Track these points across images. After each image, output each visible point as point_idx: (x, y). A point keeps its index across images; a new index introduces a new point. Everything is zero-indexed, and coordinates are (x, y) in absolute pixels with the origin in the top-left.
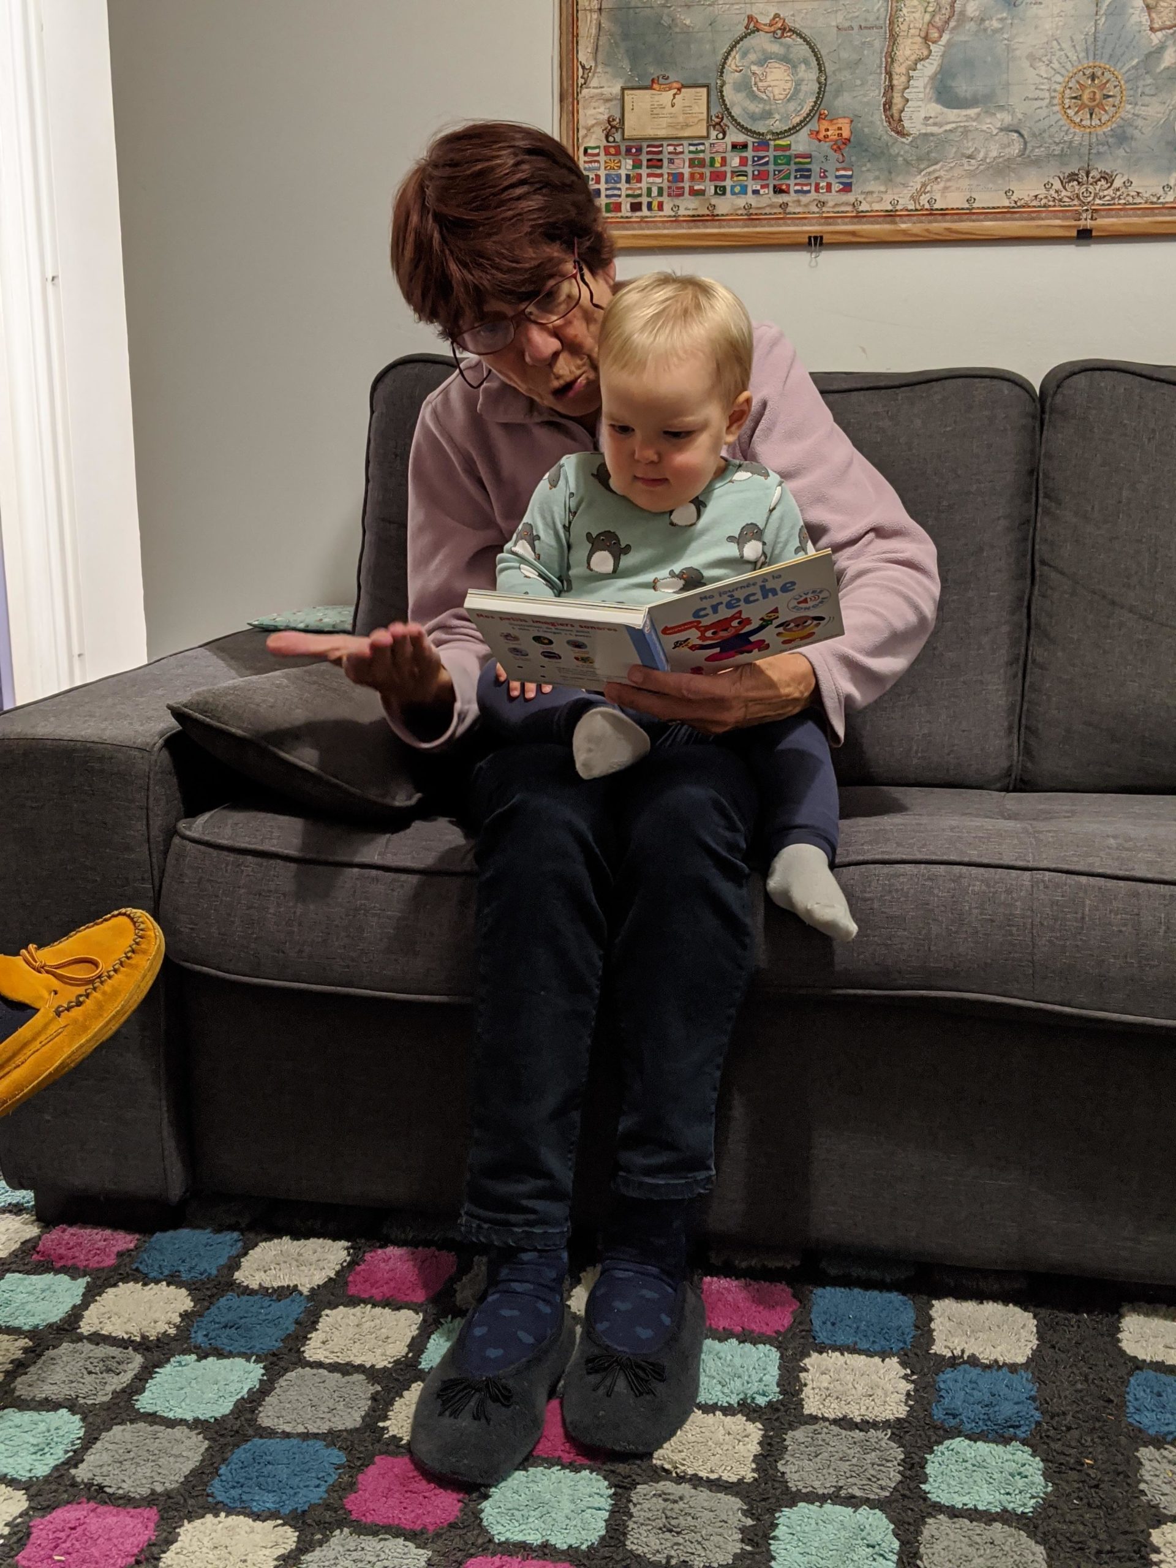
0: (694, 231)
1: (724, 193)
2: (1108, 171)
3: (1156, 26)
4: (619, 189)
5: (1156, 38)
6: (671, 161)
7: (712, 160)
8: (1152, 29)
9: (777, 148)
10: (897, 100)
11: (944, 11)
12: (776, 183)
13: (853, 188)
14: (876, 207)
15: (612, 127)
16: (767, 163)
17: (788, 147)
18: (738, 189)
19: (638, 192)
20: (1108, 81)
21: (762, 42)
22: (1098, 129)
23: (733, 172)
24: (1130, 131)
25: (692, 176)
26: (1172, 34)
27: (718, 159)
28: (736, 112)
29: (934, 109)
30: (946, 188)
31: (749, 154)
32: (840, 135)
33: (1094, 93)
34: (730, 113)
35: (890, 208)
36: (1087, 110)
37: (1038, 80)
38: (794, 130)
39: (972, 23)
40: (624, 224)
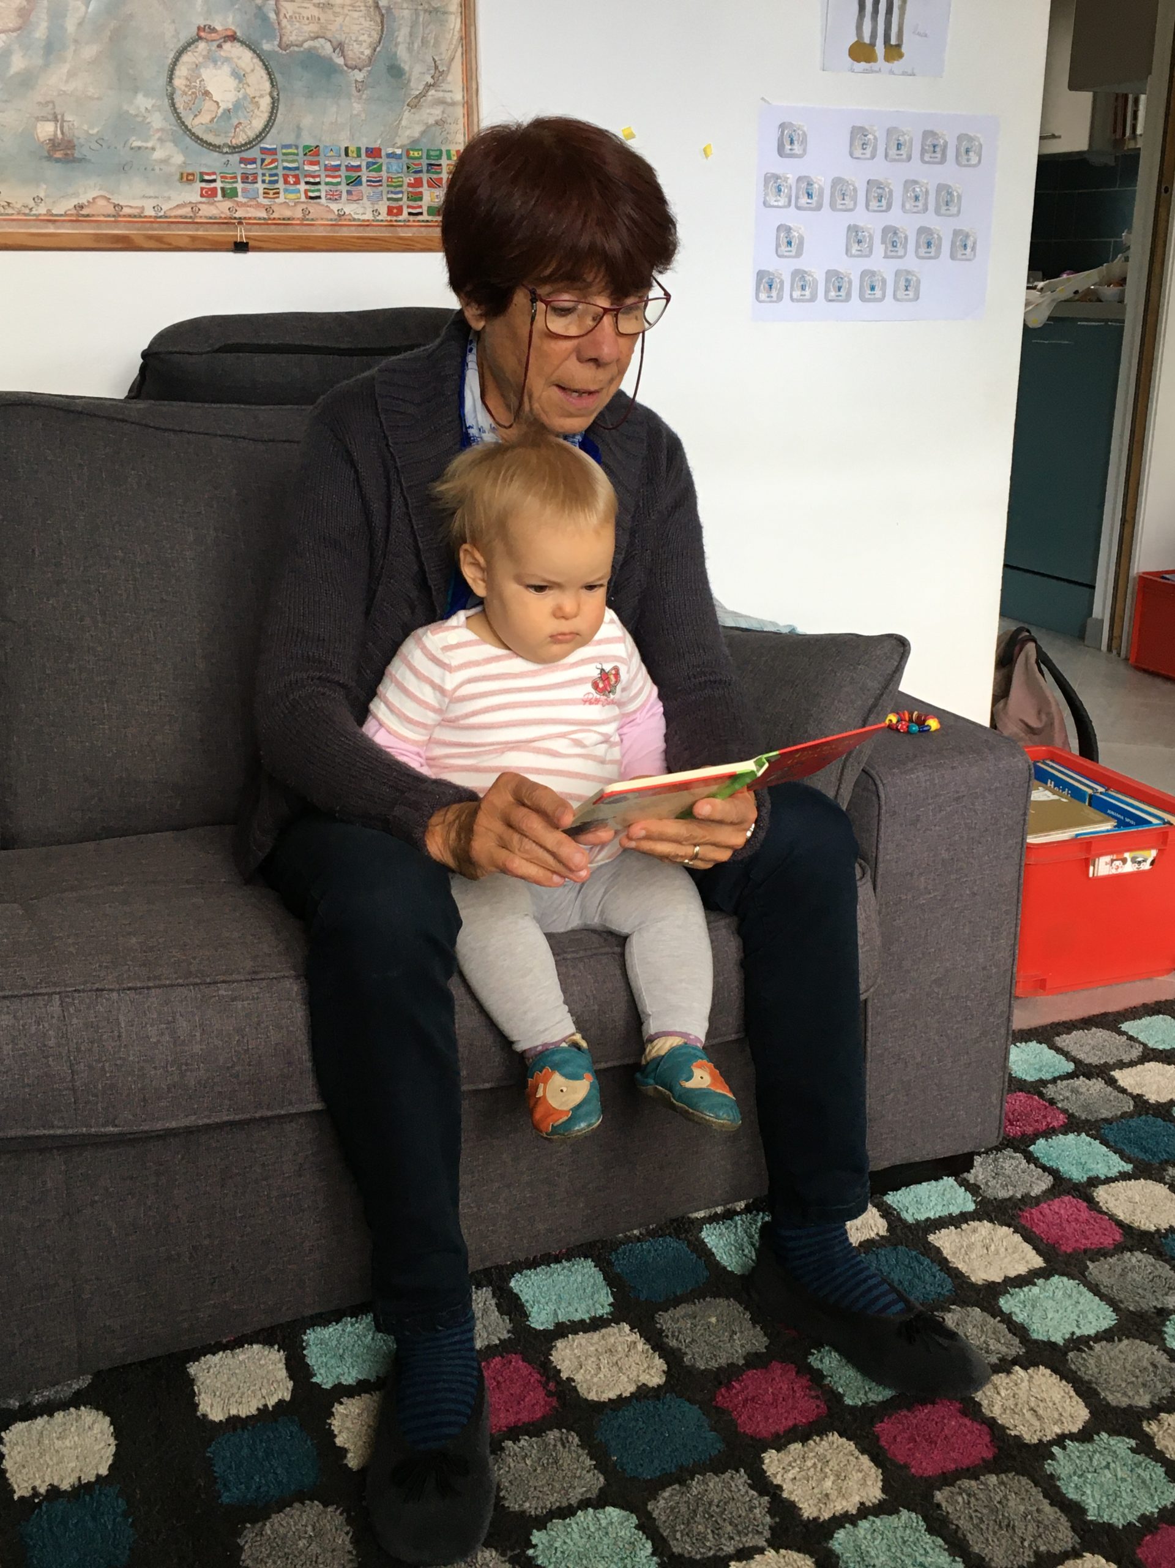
5: (2, 39)
26: (17, 38)
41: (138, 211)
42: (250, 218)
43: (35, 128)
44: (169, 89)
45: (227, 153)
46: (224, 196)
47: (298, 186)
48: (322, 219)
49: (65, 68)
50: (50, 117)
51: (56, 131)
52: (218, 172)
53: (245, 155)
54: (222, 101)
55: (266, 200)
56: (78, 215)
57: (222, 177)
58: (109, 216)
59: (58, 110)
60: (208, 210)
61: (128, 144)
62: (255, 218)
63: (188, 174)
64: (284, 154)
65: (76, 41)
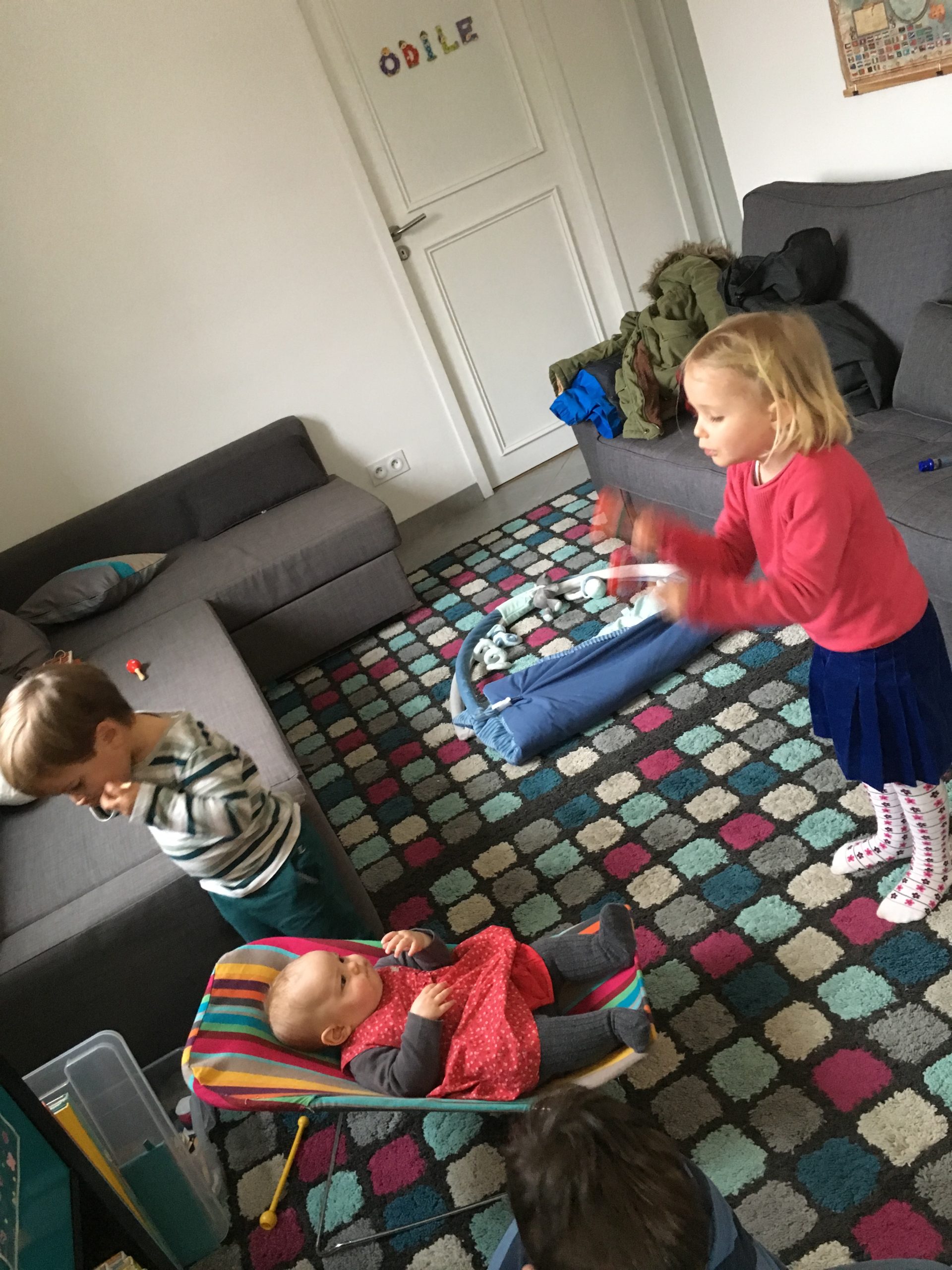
0: (894, 77)
1: (901, 56)
4: (862, 62)
6: (878, 43)
7: (893, 39)
12: (920, 45)
15: (853, 32)
16: (914, 36)
18: (906, 52)
19: (869, 62)
23: (902, 44)
31: (906, 32)
32: (940, 13)
34: (895, 13)
38: (922, 15)
40: (868, 79)
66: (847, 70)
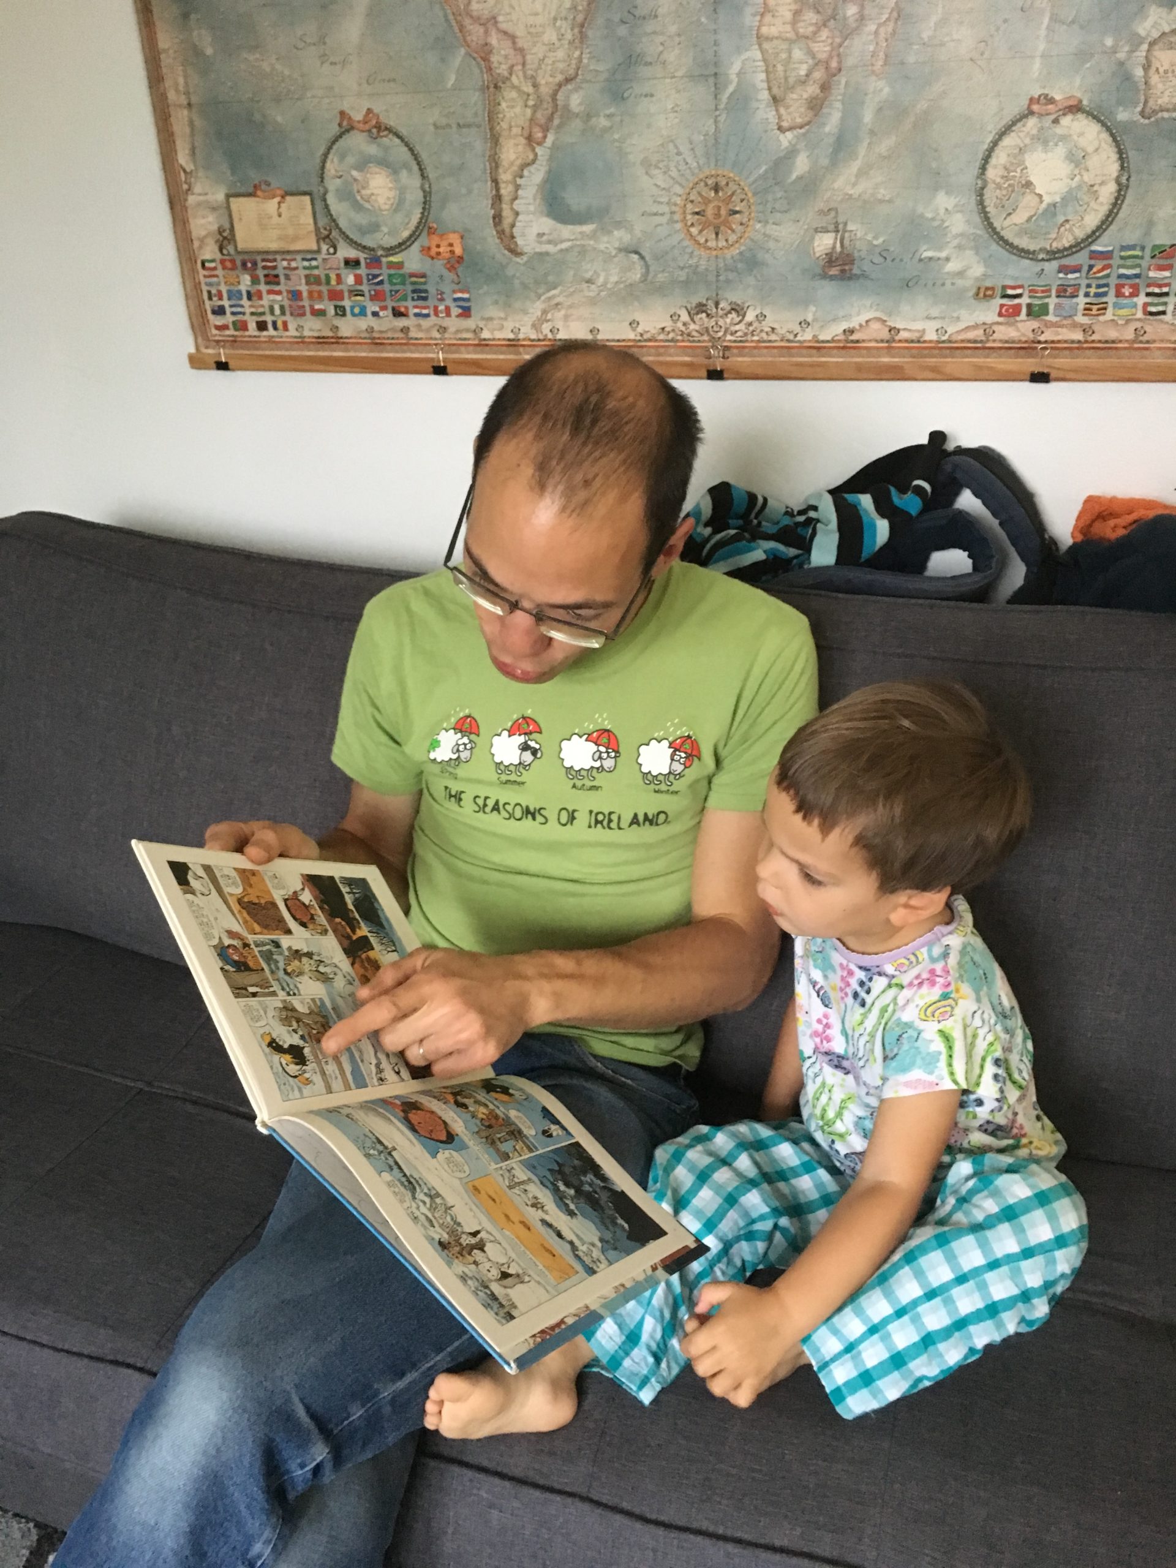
0: (321, 353)
1: (344, 315)
2: (739, 302)
3: (785, 124)
4: (242, 306)
5: (787, 138)
6: (287, 277)
7: (328, 277)
8: (780, 128)
9: (391, 265)
10: (507, 213)
11: (545, 106)
12: (395, 305)
13: (473, 312)
14: (498, 335)
15: (225, 238)
16: (381, 282)
17: (400, 265)
18: (357, 310)
19: (261, 310)
20: (733, 194)
21: (357, 141)
22: (726, 251)
23: (350, 292)
24: (760, 255)
25: (310, 293)
26: (804, 135)
27: (333, 277)
28: (343, 223)
29: (546, 224)
30: (566, 318)
31: (362, 271)
32: (452, 252)
33: (719, 208)
34: (337, 225)
35: (511, 336)
36: (711, 228)
37: (655, 191)
38: (403, 246)
39: (578, 120)
40: (253, 343)
41: (917, 335)
42: (1059, 342)
43: (812, 239)
44: (979, 182)
45: (1043, 260)
46: (1029, 314)
47: (1135, 299)
48: (1162, 341)
49: (855, 166)
50: (831, 227)
51: (835, 243)
52: (1026, 286)
53: (1067, 261)
54: (1049, 193)
55: (1086, 318)
56: (847, 341)
57: (1030, 291)
58: (882, 341)
59: (841, 219)
60: (1006, 332)
61: (917, 256)
62: (1066, 342)
63: (987, 289)
64: (1122, 258)
65: (872, 133)
66: (203, 315)
